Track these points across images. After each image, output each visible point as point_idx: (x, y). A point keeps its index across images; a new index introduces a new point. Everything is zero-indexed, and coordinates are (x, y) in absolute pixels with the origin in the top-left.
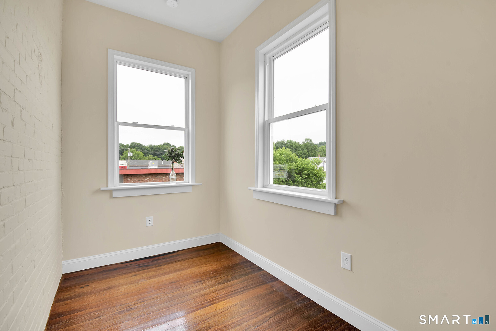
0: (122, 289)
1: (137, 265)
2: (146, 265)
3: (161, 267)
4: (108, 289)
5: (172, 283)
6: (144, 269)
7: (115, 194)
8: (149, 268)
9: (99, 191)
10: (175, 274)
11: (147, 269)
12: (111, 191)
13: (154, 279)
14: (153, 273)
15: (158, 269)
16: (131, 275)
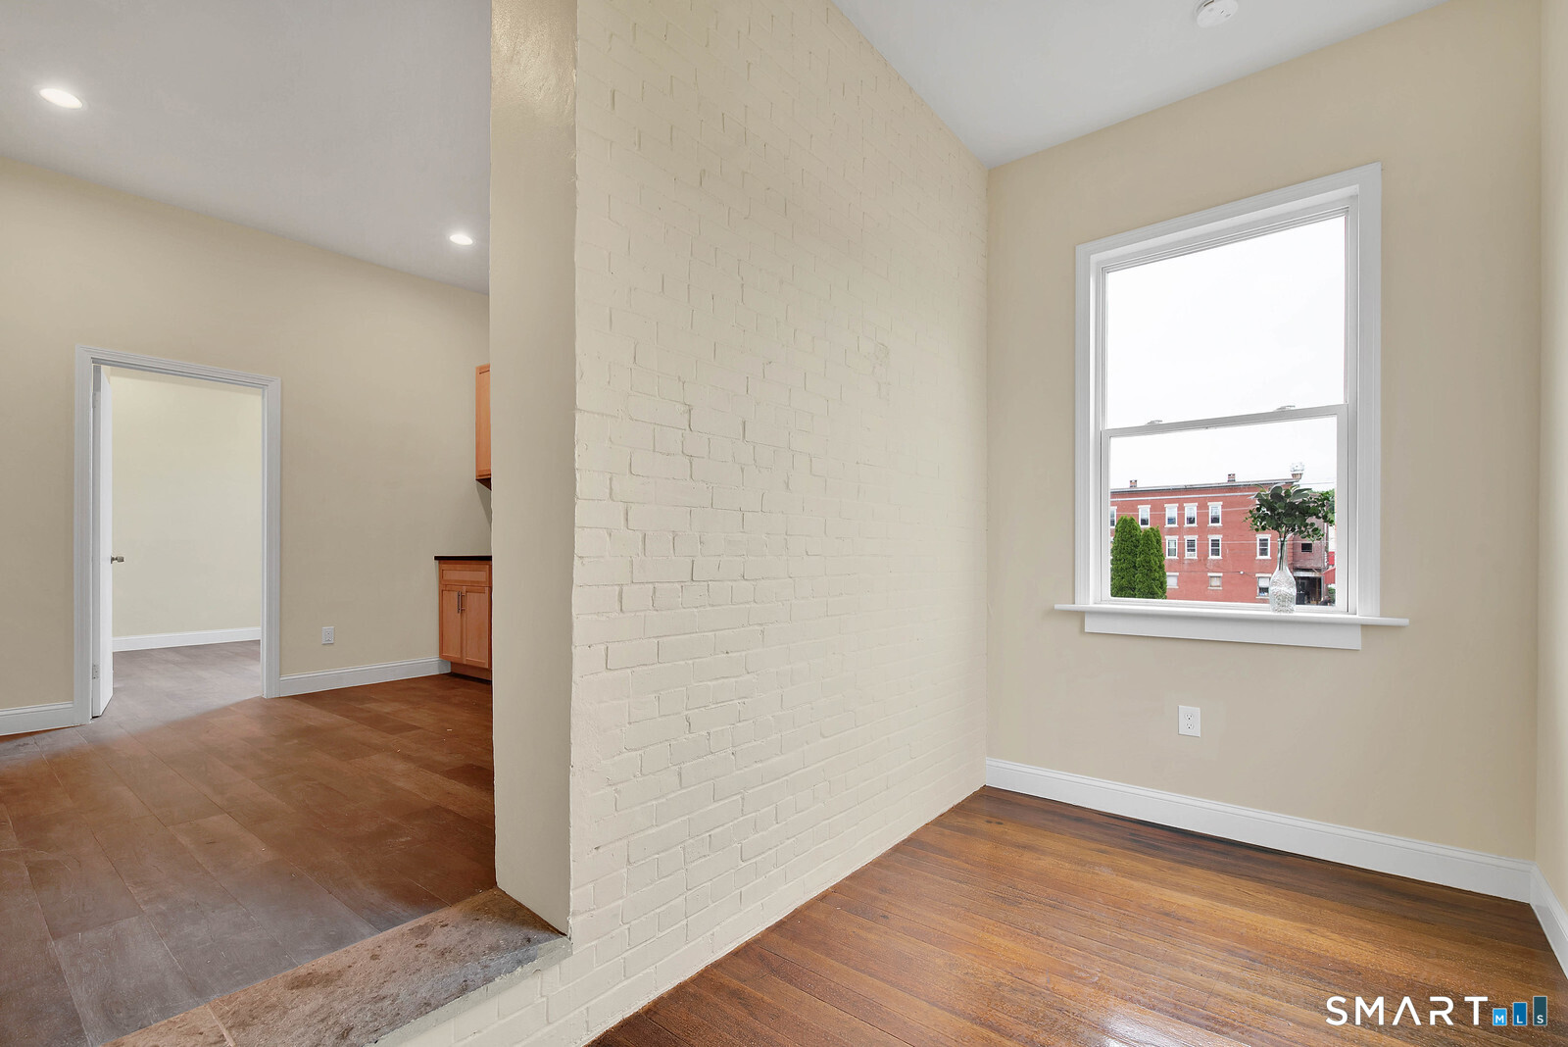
0: (1046, 863)
1: (1132, 834)
2: (1152, 845)
3: (1182, 867)
4: (1025, 847)
5: (1167, 914)
6: (1136, 851)
7: (1091, 625)
8: (1150, 855)
9: (1054, 613)
10: (1206, 902)
11: (1145, 854)
12: (1081, 615)
13: (1132, 882)
14: (1148, 869)
15: (1170, 868)
16: (1093, 845)
